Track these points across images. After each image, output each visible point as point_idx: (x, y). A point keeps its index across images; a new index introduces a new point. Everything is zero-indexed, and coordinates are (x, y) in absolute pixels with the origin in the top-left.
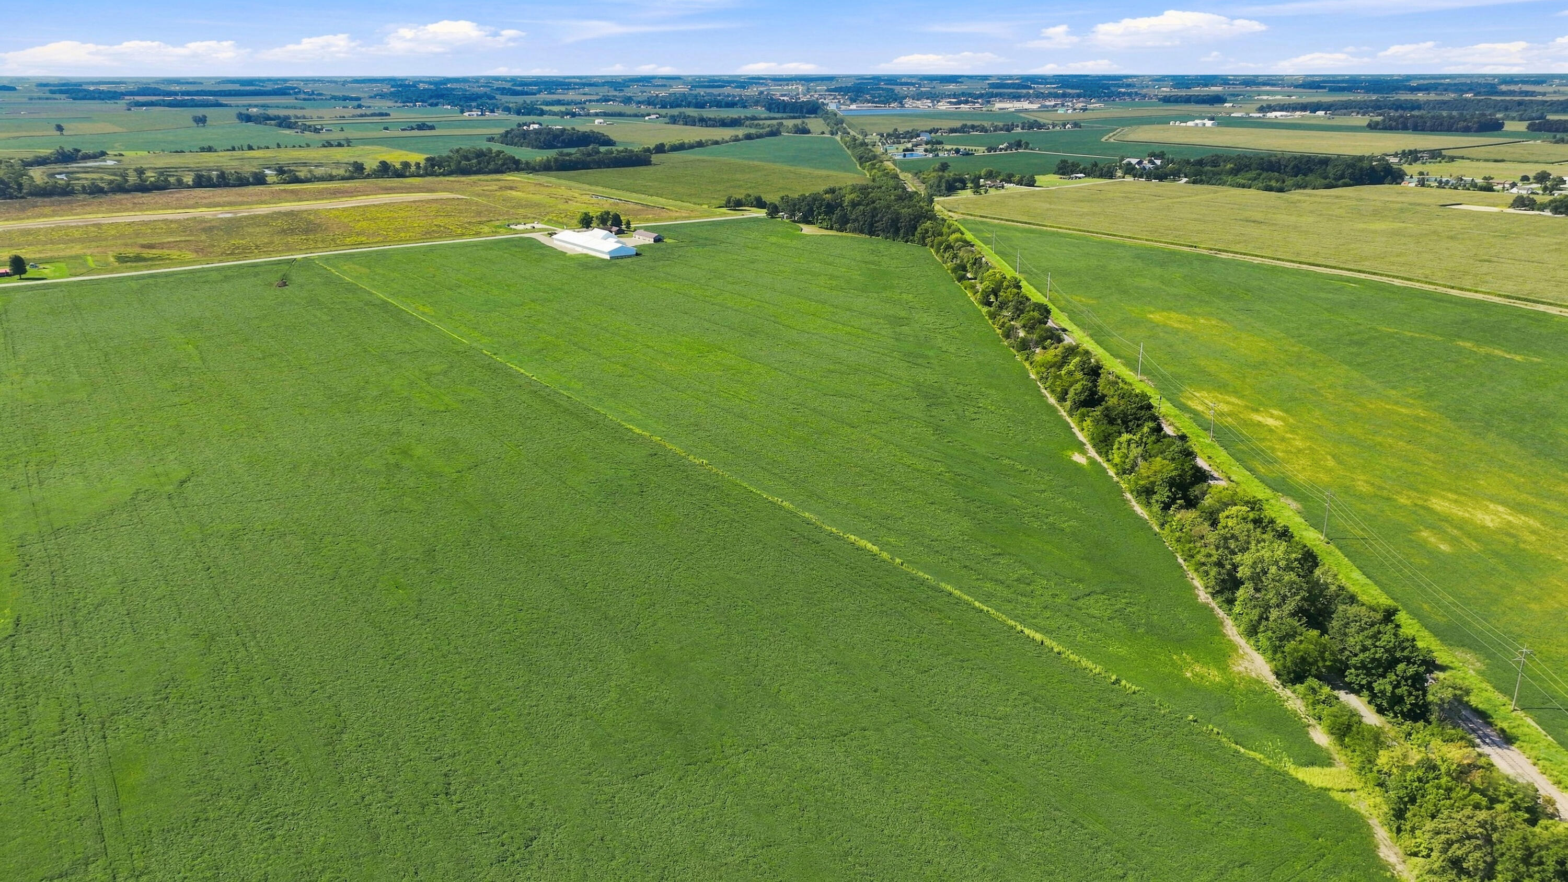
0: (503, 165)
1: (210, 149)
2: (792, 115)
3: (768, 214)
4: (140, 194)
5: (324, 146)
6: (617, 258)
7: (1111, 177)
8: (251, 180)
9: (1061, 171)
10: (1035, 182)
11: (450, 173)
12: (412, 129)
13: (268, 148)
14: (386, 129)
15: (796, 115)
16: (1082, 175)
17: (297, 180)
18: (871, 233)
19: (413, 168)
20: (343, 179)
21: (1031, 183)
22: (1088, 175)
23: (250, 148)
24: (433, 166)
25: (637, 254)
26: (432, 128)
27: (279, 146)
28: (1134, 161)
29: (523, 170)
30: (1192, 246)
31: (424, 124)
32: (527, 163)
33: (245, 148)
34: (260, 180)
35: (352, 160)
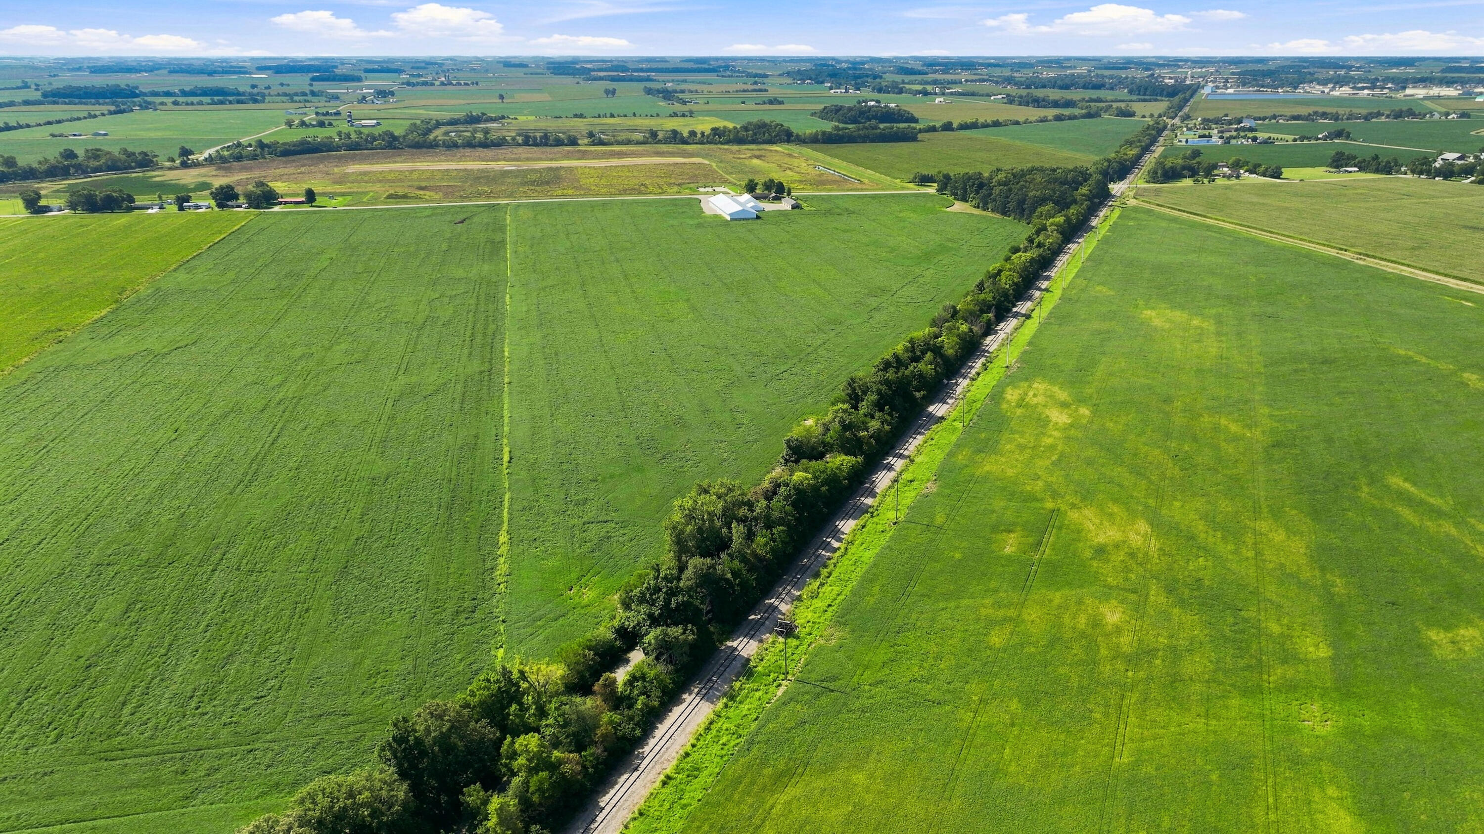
0: (776, 136)
1: (581, 116)
2: (1142, 97)
3: (938, 191)
4: (481, 149)
5: (671, 116)
6: (736, 220)
7: (1389, 173)
8: (566, 141)
9: (1335, 164)
10: (1281, 173)
11: (728, 142)
12: (764, 103)
13: (626, 116)
14: (744, 103)
15: (1146, 97)
16: (1356, 169)
17: (602, 143)
18: (1004, 213)
19: (699, 136)
20: (638, 143)
21: (1277, 175)
22: (1361, 169)
23: (612, 116)
24: (715, 135)
25: (758, 217)
26: (782, 103)
27: (634, 115)
28: (1451, 156)
29: (793, 141)
30: (1341, 249)
31: (775, 99)
32: (797, 135)
33: (608, 115)
34: (573, 142)
35: (672, 128)
